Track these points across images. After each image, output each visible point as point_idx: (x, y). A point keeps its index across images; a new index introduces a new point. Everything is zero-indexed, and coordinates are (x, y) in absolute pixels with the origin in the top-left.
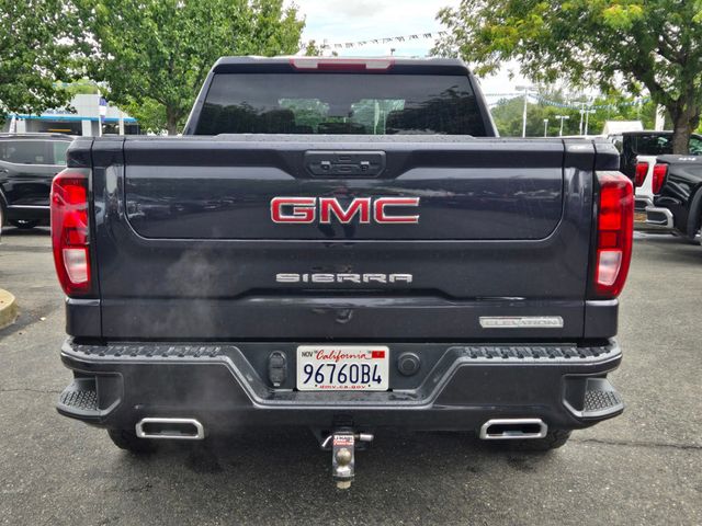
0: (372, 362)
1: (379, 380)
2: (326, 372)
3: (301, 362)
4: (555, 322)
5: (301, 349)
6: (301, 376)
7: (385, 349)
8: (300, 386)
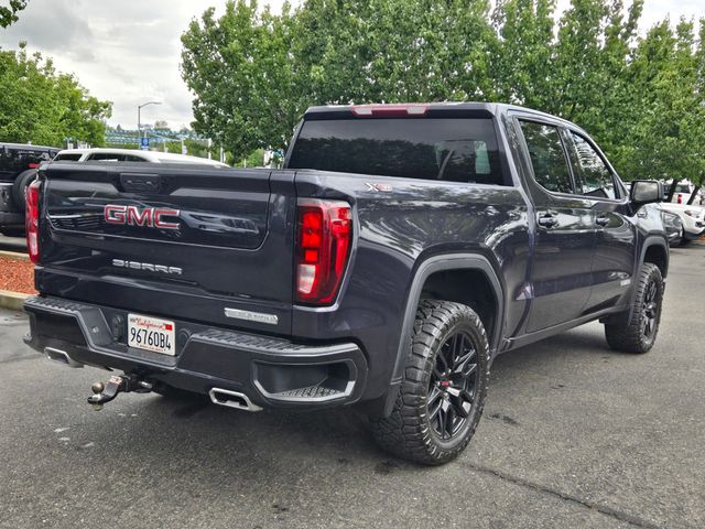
0: (166, 332)
1: (169, 347)
2: (142, 334)
3: (131, 325)
4: (272, 319)
5: (131, 316)
6: (130, 336)
7: (172, 323)
8: (130, 343)
